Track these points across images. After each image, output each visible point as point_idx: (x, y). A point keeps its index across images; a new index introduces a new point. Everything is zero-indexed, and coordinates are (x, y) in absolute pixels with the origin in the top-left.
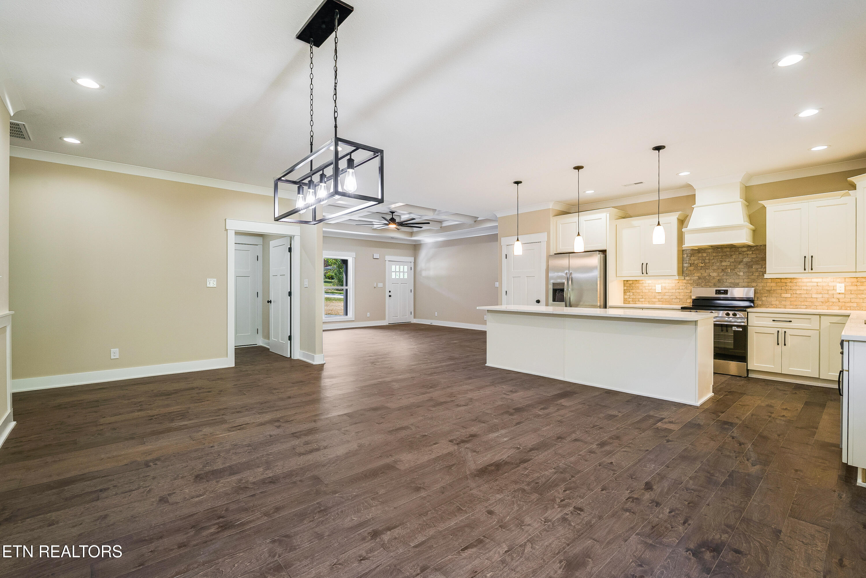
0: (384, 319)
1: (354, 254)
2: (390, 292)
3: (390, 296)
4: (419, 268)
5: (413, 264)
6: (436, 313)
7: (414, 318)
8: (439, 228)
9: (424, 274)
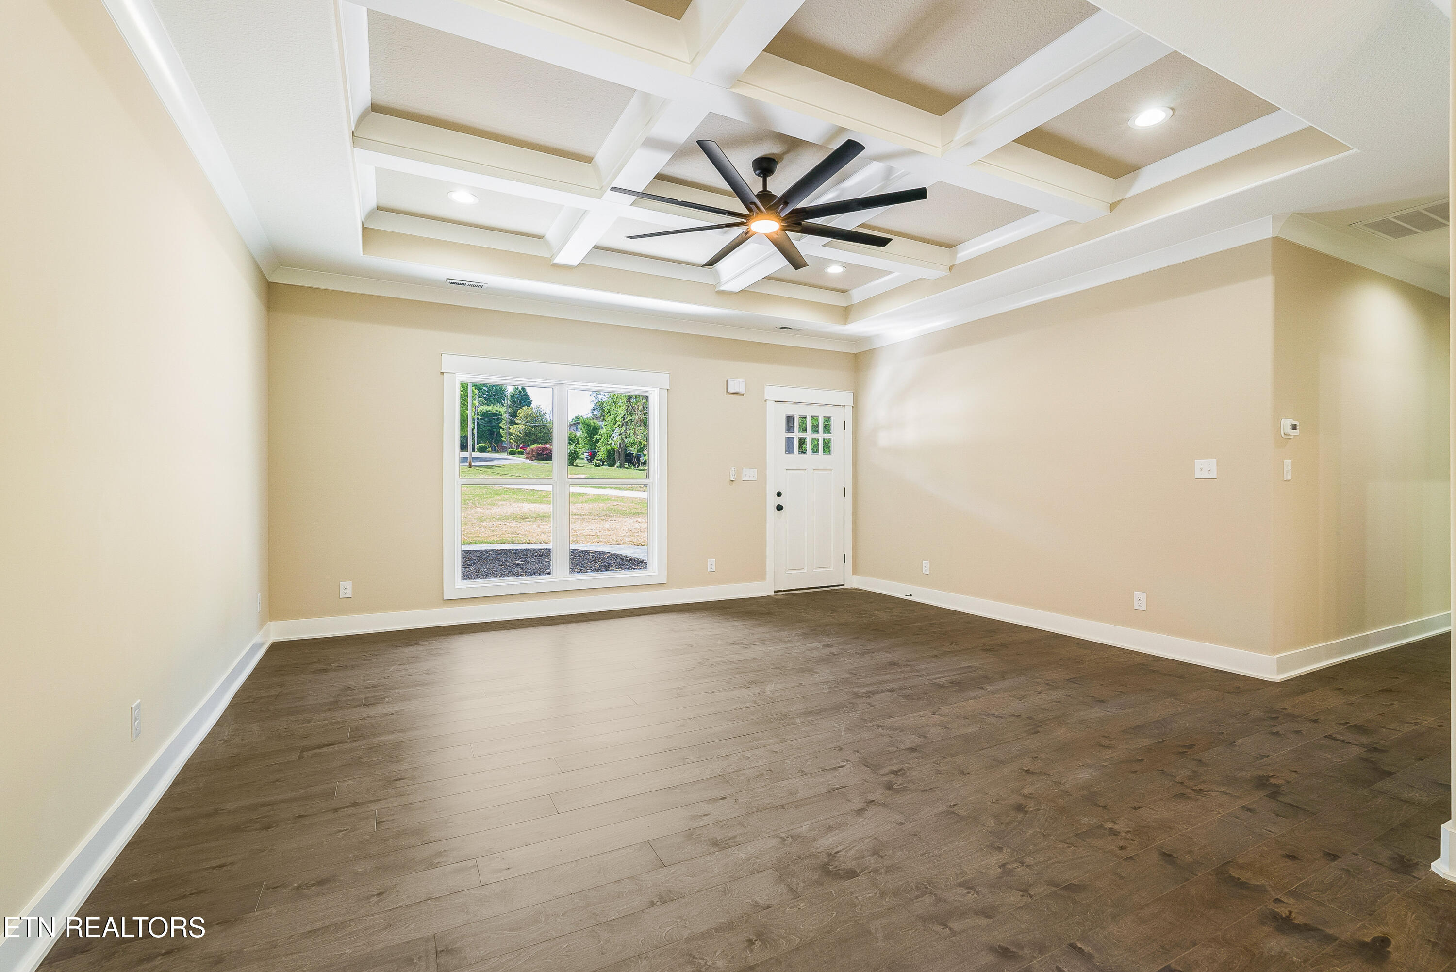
0: (762, 576)
1: (664, 379)
2: (779, 494)
3: (779, 508)
4: (868, 423)
5: (849, 411)
6: (926, 564)
7: (855, 571)
8: (942, 272)
9: (884, 439)
